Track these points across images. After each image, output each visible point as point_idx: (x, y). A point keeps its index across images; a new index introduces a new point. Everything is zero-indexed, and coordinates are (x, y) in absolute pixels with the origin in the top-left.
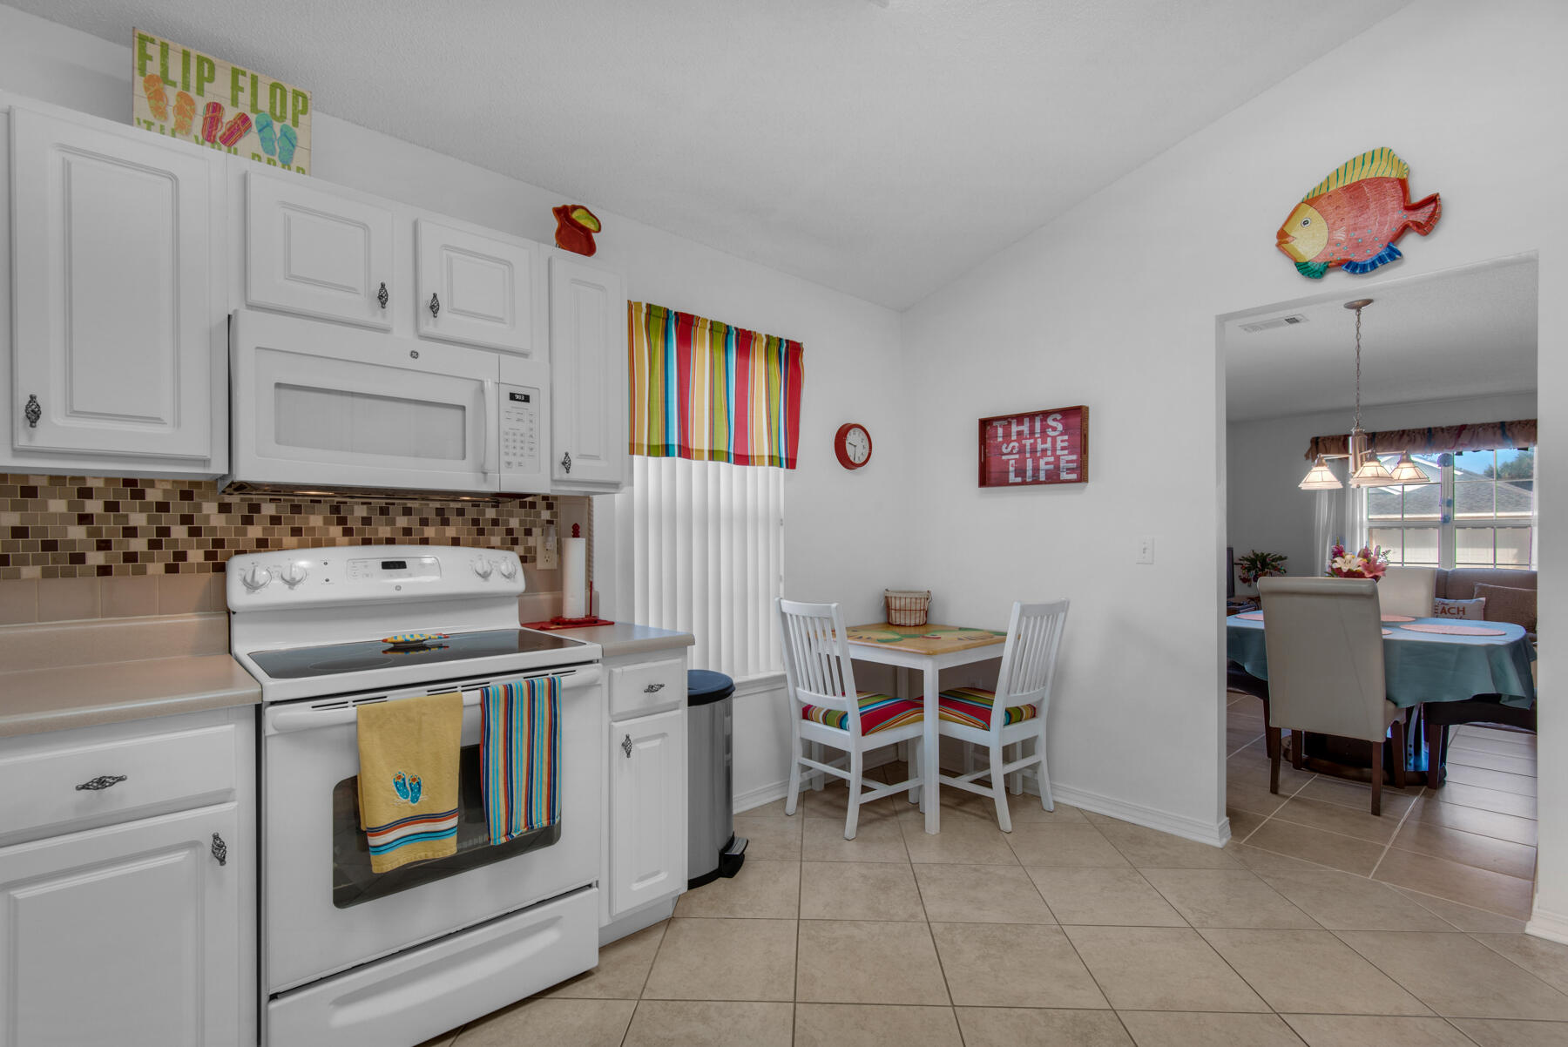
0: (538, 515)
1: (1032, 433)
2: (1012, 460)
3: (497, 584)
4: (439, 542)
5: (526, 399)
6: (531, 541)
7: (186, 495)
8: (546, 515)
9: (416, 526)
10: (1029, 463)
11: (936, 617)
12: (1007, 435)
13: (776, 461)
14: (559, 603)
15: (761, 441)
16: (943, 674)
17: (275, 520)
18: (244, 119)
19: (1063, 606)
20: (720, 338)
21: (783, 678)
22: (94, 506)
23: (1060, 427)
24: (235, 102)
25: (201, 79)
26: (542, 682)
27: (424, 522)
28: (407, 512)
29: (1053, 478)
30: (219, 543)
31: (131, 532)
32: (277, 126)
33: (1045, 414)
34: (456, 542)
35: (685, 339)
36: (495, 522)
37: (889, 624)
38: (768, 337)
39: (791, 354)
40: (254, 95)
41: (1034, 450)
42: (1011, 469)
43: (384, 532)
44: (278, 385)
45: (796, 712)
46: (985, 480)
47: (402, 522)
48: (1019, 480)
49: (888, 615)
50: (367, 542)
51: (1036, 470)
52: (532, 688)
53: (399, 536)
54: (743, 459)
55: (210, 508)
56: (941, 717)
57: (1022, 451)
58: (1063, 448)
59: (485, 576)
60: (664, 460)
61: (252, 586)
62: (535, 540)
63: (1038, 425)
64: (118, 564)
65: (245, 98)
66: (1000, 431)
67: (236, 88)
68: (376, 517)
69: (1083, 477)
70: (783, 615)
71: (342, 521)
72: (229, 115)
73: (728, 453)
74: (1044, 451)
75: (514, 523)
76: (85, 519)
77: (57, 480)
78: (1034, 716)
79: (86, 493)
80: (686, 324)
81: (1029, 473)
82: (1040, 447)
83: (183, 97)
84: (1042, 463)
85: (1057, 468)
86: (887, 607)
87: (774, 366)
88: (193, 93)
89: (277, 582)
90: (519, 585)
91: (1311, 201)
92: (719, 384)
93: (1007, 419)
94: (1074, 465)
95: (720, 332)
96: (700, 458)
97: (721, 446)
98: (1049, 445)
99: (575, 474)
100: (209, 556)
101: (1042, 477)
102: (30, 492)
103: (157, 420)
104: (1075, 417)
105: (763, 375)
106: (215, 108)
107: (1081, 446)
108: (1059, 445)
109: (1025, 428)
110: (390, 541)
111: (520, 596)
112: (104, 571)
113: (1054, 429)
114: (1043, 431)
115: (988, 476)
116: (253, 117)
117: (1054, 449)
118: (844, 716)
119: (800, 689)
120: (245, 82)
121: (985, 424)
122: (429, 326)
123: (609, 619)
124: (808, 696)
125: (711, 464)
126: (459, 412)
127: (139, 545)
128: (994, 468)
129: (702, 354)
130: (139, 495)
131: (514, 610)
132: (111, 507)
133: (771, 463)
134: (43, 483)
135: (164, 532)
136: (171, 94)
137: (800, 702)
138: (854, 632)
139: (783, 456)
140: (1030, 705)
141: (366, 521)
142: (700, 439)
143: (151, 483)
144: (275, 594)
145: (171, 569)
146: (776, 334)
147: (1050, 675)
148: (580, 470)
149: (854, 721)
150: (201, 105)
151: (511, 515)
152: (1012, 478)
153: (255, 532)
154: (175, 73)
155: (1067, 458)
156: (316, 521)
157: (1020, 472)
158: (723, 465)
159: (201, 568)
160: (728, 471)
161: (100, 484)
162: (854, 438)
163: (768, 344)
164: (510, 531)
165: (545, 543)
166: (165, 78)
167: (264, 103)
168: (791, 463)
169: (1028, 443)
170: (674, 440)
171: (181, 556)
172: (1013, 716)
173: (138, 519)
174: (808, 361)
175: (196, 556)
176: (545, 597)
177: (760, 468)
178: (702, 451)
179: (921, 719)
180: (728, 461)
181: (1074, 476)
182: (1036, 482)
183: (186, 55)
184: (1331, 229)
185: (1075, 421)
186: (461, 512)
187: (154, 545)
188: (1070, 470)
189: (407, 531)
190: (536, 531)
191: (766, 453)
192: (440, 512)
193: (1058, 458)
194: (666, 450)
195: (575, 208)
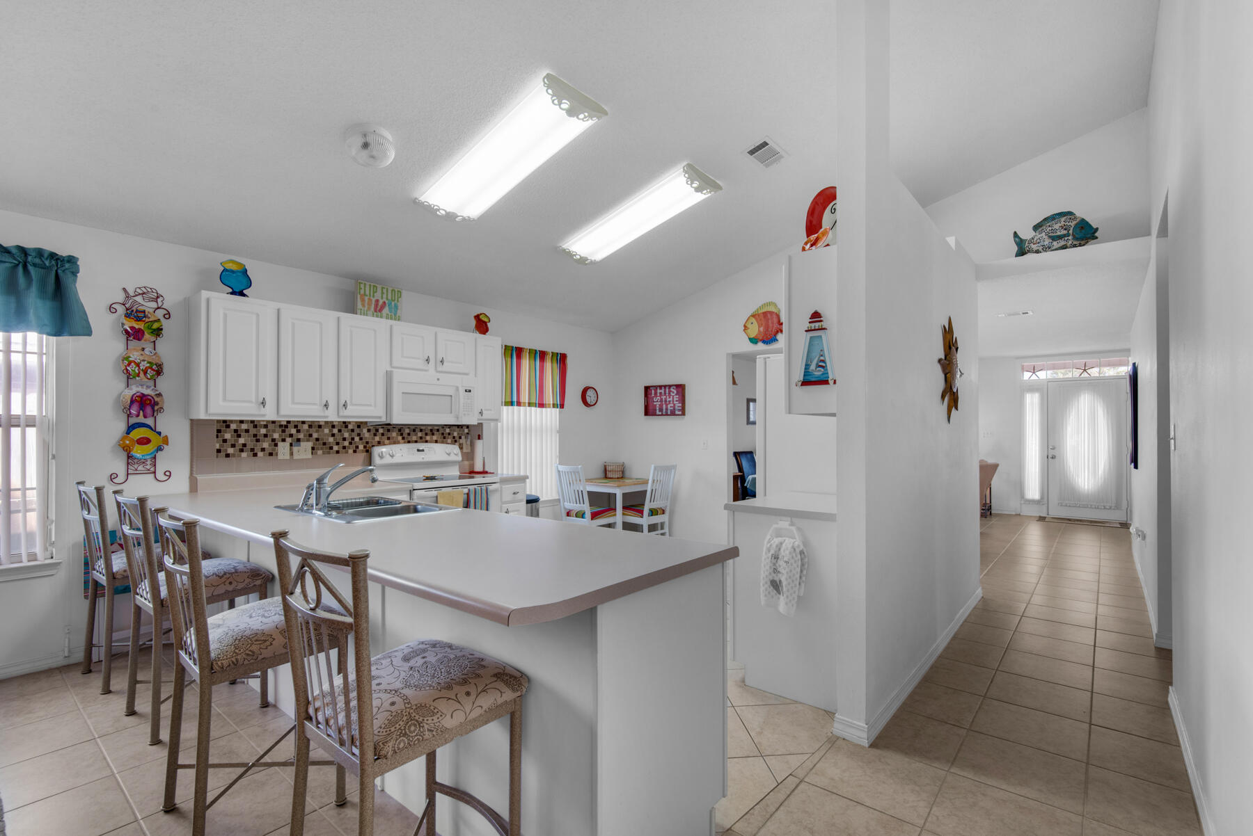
0: (464, 431)
1: (665, 394)
2: (658, 404)
3: (453, 458)
4: (431, 442)
5: (470, 391)
6: (461, 441)
7: (359, 427)
8: (466, 431)
9: (424, 436)
10: (664, 406)
11: (627, 474)
12: (656, 394)
13: (556, 406)
14: (472, 465)
15: (549, 398)
16: (625, 495)
17: (383, 434)
18: (384, 303)
19: (674, 467)
20: (532, 355)
21: (559, 500)
22: (335, 431)
23: (675, 392)
24: (382, 298)
25: (374, 293)
26: (484, 488)
27: (426, 434)
28: (421, 430)
29: (673, 414)
30: (367, 443)
31: (344, 439)
32: (393, 303)
33: (670, 386)
34: (436, 442)
35: (519, 357)
36: (449, 434)
37: (606, 477)
38: (552, 353)
39: (562, 359)
40: (387, 295)
41: (666, 401)
42: (657, 408)
43: (414, 438)
44: (403, 393)
45: (564, 514)
46: (647, 413)
47: (420, 434)
48: (660, 413)
49: (606, 474)
50: (409, 442)
51: (667, 409)
52: (481, 489)
53: (419, 440)
54: (541, 405)
55: (365, 431)
56: (623, 514)
57: (661, 401)
58: (677, 401)
59: (449, 454)
60: (510, 407)
61: (381, 457)
62: (463, 441)
63: (667, 390)
64: (341, 450)
65: (385, 296)
66: (653, 391)
67: (383, 293)
68: (412, 433)
69: (683, 414)
70: (559, 471)
71: (402, 434)
72: (381, 303)
73: (536, 404)
74: (670, 401)
75: (455, 434)
76: (333, 435)
77: (327, 423)
78: (663, 513)
79: (333, 426)
80: (519, 351)
81: (664, 411)
82: (668, 400)
83: (369, 299)
84: (669, 406)
85: (674, 409)
86: (605, 470)
87: (555, 365)
88: (372, 298)
89: (388, 456)
90: (459, 458)
91: (753, 316)
92: (532, 374)
93: (656, 387)
94: (680, 408)
95: (533, 353)
96: (525, 406)
97: (533, 401)
98: (671, 399)
99: (484, 417)
100: (365, 447)
101: (669, 413)
102: (320, 427)
103: (371, 405)
104: (681, 388)
105: (550, 368)
106: (377, 301)
107: (683, 400)
108: (675, 399)
109: (663, 391)
110: (416, 442)
111: (459, 462)
112: (338, 452)
113: (673, 392)
114: (669, 393)
115: (648, 411)
116: (387, 302)
117: (673, 401)
118: (584, 513)
119: (566, 503)
120: (385, 291)
121: (647, 389)
122: (440, 368)
123: (492, 472)
124: (569, 506)
125: (528, 408)
126: (450, 398)
127: (346, 443)
128: (651, 408)
129: (526, 362)
130: (346, 427)
131: (457, 468)
132: (340, 431)
133: (554, 407)
134: (323, 424)
135: (353, 439)
136: (366, 298)
137: (565, 508)
138: (589, 480)
139: (559, 403)
140: (661, 508)
141: (409, 434)
142: (525, 398)
143: (350, 422)
144: (388, 460)
145: (355, 452)
146: (555, 351)
147: (670, 495)
148: (486, 415)
149: (588, 515)
150: (374, 300)
151: (454, 431)
152: (658, 413)
153: (377, 439)
154: (367, 293)
155: (678, 405)
156: (394, 434)
157: (661, 410)
158: (533, 408)
159: (363, 451)
160: (535, 411)
161: (337, 423)
162: (590, 393)
163: (552, 356)
164: (454, 437)
165: (466, 442)
166: (365, 295)
167: (390, 297)
168: (562, 406)
169: (664, 397)
170: (515, 399)
171: (357, 447)
172: (653, 512)
173: (346, 435)
174: (569, 361)
175: (361, 447)
176: (466, 463)
177: (548, 409)
178: (525, 403)
179: (615, 515)
180: (536, 406)
181: (680, 413)
182: (667, 415)
183: (370, 285)
184: (759, 327)
185: (680, 389)
186: (438, 430)
187: (350, 443)
188: (679, 410)
189: (421, 438)
190: (463, 437)
191: (552, 403)
192: (431, 430)
193: (674, 405)
194: (512, 404)
195: (481, 314)
